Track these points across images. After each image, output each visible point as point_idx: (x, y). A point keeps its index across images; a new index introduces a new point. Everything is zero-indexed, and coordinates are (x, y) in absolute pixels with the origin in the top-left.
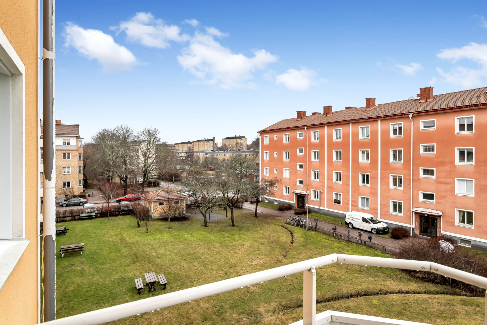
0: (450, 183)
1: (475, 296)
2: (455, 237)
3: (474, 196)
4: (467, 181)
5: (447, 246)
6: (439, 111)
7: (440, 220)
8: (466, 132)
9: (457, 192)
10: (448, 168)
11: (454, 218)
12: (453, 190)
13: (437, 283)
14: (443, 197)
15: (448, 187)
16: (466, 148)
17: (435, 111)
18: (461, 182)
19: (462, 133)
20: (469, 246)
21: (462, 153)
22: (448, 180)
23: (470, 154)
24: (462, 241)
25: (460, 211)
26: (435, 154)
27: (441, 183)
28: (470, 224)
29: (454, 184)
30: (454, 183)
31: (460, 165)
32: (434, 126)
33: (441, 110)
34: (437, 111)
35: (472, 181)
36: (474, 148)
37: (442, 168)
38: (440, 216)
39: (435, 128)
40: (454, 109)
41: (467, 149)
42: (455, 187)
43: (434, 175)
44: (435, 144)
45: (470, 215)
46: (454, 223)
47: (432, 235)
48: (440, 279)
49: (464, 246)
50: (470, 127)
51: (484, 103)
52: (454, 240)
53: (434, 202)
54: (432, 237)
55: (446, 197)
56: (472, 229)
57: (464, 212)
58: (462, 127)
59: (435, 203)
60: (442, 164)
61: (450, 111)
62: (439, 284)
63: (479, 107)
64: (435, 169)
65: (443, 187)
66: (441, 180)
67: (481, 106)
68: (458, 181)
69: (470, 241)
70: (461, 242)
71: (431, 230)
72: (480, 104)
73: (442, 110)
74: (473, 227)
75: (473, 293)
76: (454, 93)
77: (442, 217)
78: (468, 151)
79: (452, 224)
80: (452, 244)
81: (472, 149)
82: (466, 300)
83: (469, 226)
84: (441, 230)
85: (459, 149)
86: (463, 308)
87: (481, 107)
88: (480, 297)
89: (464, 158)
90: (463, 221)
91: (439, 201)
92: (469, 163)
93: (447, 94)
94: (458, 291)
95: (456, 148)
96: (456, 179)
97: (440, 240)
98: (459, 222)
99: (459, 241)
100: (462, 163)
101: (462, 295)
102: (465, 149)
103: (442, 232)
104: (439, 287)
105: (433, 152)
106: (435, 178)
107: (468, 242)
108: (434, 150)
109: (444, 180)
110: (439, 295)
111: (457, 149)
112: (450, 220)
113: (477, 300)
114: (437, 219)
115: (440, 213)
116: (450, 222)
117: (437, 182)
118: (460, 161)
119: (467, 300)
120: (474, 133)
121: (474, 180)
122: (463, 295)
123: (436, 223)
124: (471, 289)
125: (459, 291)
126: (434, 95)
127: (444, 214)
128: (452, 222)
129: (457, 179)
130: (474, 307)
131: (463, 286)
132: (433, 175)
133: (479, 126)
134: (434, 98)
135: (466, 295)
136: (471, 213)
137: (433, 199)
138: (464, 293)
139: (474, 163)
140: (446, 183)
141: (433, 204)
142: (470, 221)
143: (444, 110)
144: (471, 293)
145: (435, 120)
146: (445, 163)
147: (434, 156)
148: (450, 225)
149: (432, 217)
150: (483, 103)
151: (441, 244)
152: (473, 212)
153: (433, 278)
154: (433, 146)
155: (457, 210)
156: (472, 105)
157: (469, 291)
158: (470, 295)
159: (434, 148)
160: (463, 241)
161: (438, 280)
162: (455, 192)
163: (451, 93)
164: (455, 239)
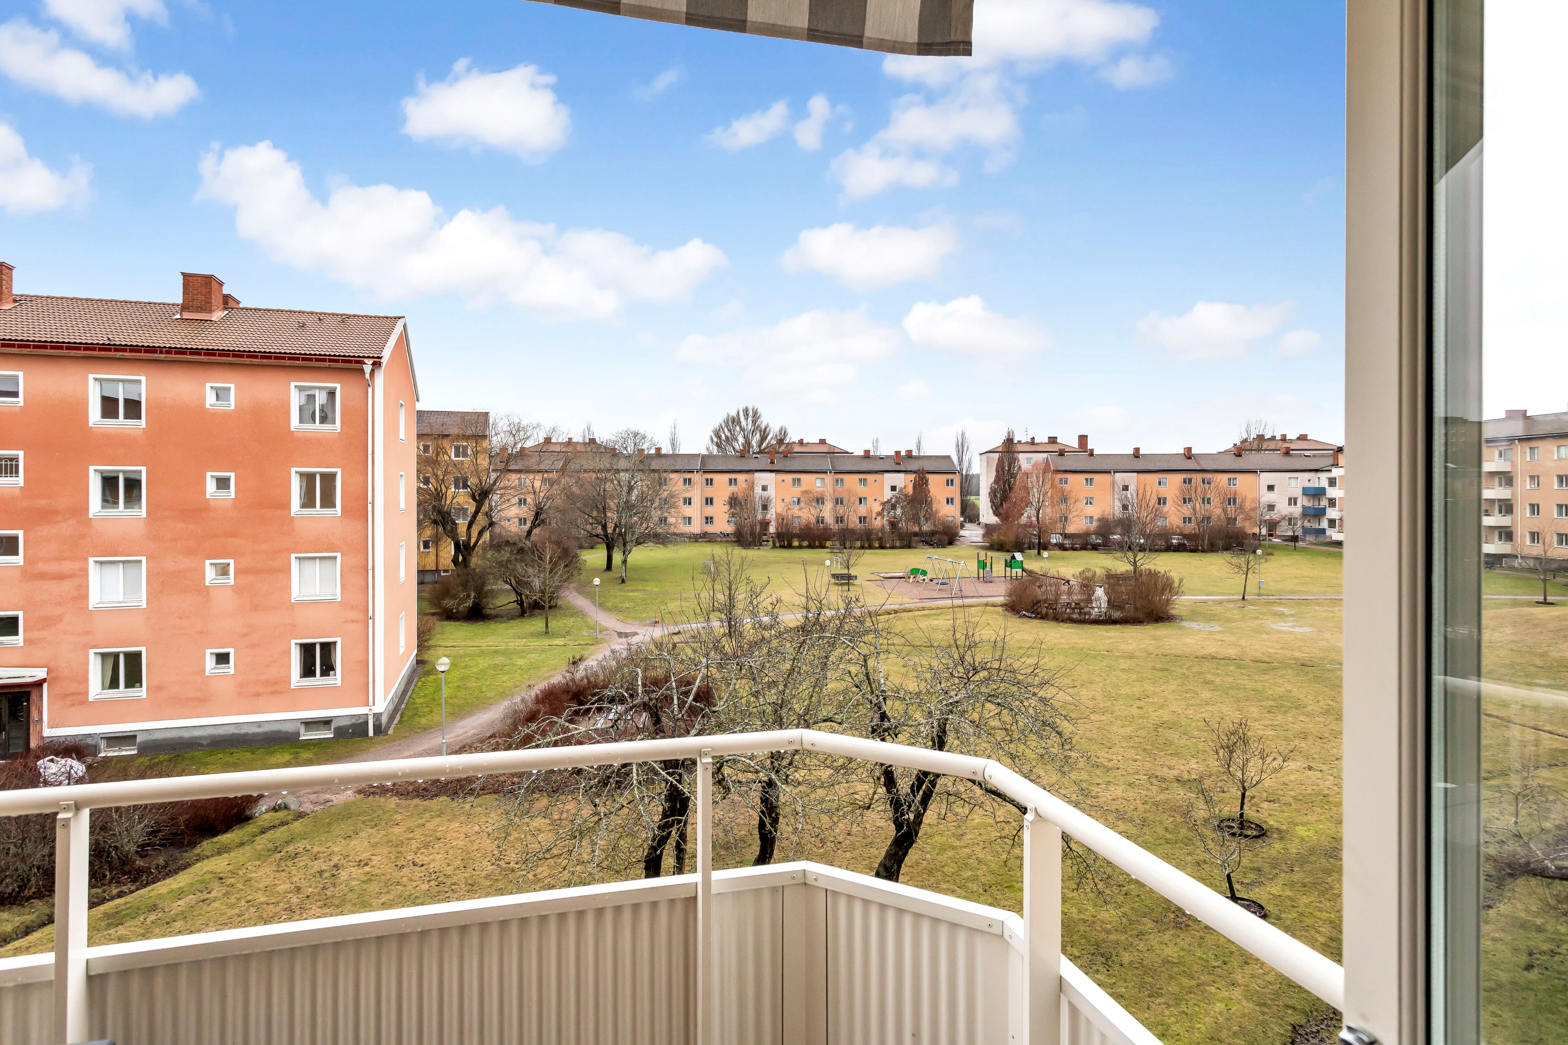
0: (71, 576)
1: (145, 887)
2: (89, 735)
3: (145, 606)
4: (126, 565)
5: (63, 770)
6: (35, 347)
7: (41, 696)
8: (121, 423)
9: (94, 599)
10: (65, 528)
11: (86, 679)
12: (84, 596)
13: (28, 899)
14: (49, 622)
15: (67, 586)
16: (121, 469)
17: (20, 346)
18: (108, 569)
19: (111, 423)
20: (129, 751)
21: (109, 483)
22: (67, 566)
23: (133, 485)
24: (111, 742)
25: (104, 656)
26: (22, 485)
27: (41, 576)
28: (133, 687)
29: (86, 575)
30: (85, 571)
31: (104, 519)
32: (15, 394)
33: (41, 345)
34: (28, 346)
35: (140, 561)
36: (144, 469)
37: (45, 531)
38: (39, 684)
39: (21, 400)
40: (85, 349)
41: (124, 472)
42: (87, 586)
43: (17, 554)
44: (21, 454)
45: (134, 659)
46: (86, 693)
47: (11, 751)
48: (37, 881)
49: (116, 754)
50: (133, 408)
51: (170, 348)
52: (88, 746)
53: (18, 640)
54: (9, 758)
55: (60, 618)
56: (139, 700)
57: (116, 656)
58: (109, 406)
59: (22, 644)
60: (46, 516)
61: (73, 353)
62: (34, 898)
63: (156, 355)
64: (20, 533)
65: (53, 588)
66: (41, 567)
67: (161, 352)
68: (98, 565)
69: (135, 736)
70: (108, 746)
71: (8, 735)
72: (159, 347)
73: (45, 347)
74: (141, 692)
75: (140, 880)
76: (87, 300)
77: (45, 686)
78: (128, 475)
79: (80, 697)
80: (79, 760)
81: (140, 472)
82: (119, 909)
83: (133, 693)
84: (45, 724)
85: (101, 472)
86: (110, 935)
87: (163, 356)
88: (159, 880)
89: (118, 498)
90: (114, 684)
91: (35, 634)
92: (133, 512)
93: (62, 298)
94: (97, 893)
95: (92, 468)
96: (91, 560)
97: (38, 758)
98: (103, 688)
99: (103, 744)
100: (111, 512)
101: (108, 900)
102: (119, 471)
103: (47, 732)
104: (34, 907)
105: (14, 479)
106: (22, 563)
107: (127, 739)
108: (17, 472)
109: (53, 567)
110: (35, 933)
111: (96, 471)
112: (74, 687)
113: (152, 894)
114: (29, 693)
115: (40, 674)
116: (73, 694)
117: (29, 574)
118: (103, 507)
119: (123, 907)
120: (144, 426)
121: (144, 559)
122: (113, 898)
123: (25, 710)
124: (136, 870)
125: (100, 890)
126: (19, 293)
127: (53, 675)
128: (79, 694)
129: (96, 562)
130: (142, 919)
131: (111, 874)
132: (15, 552)
133: (157, 408)
134: (15, 301)
135: (121, 895)
136: (138, 655)
137: (16, 633)
138: (115, 892)
139: (143, 513)
140: (60, 577)
141: (14, 648)
142: (134, 679)
143: (52, 348)
144: (134, 881)
145: (21, 374)
146: (56, 512)
147: (17, 492)
148: (73, 705)
149: (12, 691)
150: (168, 345)
151: (41, 770)
152: (143, 649)
153: (13, 890)
154: (15, 459)
155: (96, 653)
156: (137, 346)
157: (129, 878)
158: (133, 888)
159: (17, 466)
160: (115, 740)
161: (30, 889)
162: (88, 601)
163: (77, 299)
164: (89, 741)
